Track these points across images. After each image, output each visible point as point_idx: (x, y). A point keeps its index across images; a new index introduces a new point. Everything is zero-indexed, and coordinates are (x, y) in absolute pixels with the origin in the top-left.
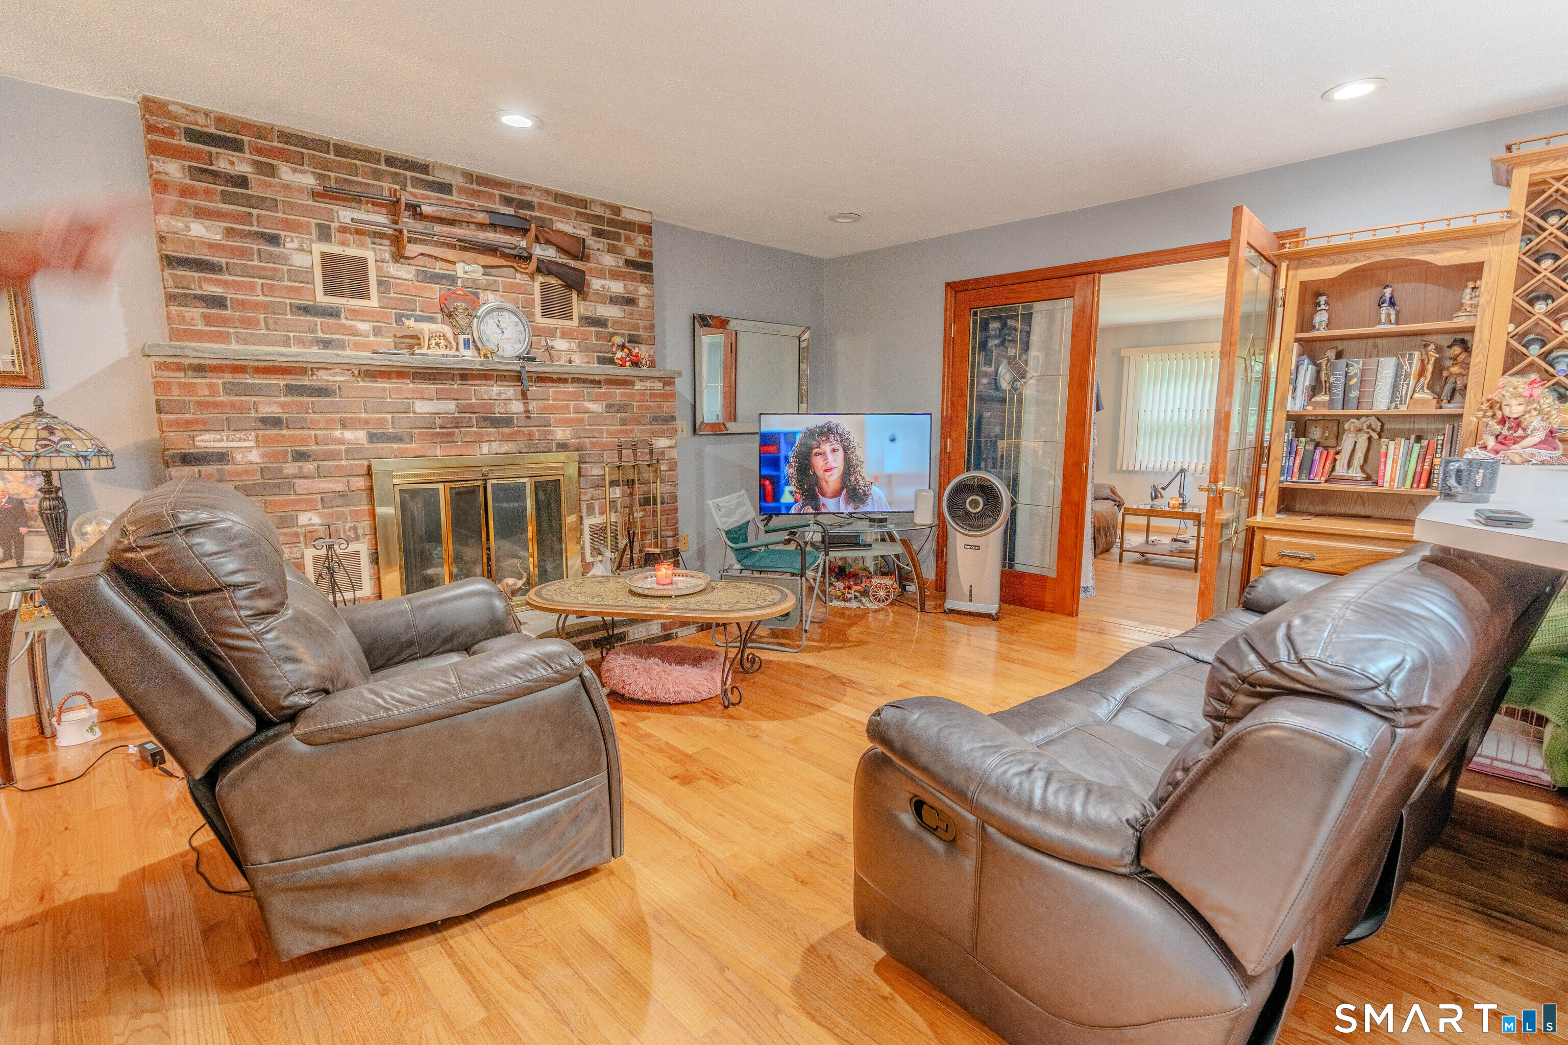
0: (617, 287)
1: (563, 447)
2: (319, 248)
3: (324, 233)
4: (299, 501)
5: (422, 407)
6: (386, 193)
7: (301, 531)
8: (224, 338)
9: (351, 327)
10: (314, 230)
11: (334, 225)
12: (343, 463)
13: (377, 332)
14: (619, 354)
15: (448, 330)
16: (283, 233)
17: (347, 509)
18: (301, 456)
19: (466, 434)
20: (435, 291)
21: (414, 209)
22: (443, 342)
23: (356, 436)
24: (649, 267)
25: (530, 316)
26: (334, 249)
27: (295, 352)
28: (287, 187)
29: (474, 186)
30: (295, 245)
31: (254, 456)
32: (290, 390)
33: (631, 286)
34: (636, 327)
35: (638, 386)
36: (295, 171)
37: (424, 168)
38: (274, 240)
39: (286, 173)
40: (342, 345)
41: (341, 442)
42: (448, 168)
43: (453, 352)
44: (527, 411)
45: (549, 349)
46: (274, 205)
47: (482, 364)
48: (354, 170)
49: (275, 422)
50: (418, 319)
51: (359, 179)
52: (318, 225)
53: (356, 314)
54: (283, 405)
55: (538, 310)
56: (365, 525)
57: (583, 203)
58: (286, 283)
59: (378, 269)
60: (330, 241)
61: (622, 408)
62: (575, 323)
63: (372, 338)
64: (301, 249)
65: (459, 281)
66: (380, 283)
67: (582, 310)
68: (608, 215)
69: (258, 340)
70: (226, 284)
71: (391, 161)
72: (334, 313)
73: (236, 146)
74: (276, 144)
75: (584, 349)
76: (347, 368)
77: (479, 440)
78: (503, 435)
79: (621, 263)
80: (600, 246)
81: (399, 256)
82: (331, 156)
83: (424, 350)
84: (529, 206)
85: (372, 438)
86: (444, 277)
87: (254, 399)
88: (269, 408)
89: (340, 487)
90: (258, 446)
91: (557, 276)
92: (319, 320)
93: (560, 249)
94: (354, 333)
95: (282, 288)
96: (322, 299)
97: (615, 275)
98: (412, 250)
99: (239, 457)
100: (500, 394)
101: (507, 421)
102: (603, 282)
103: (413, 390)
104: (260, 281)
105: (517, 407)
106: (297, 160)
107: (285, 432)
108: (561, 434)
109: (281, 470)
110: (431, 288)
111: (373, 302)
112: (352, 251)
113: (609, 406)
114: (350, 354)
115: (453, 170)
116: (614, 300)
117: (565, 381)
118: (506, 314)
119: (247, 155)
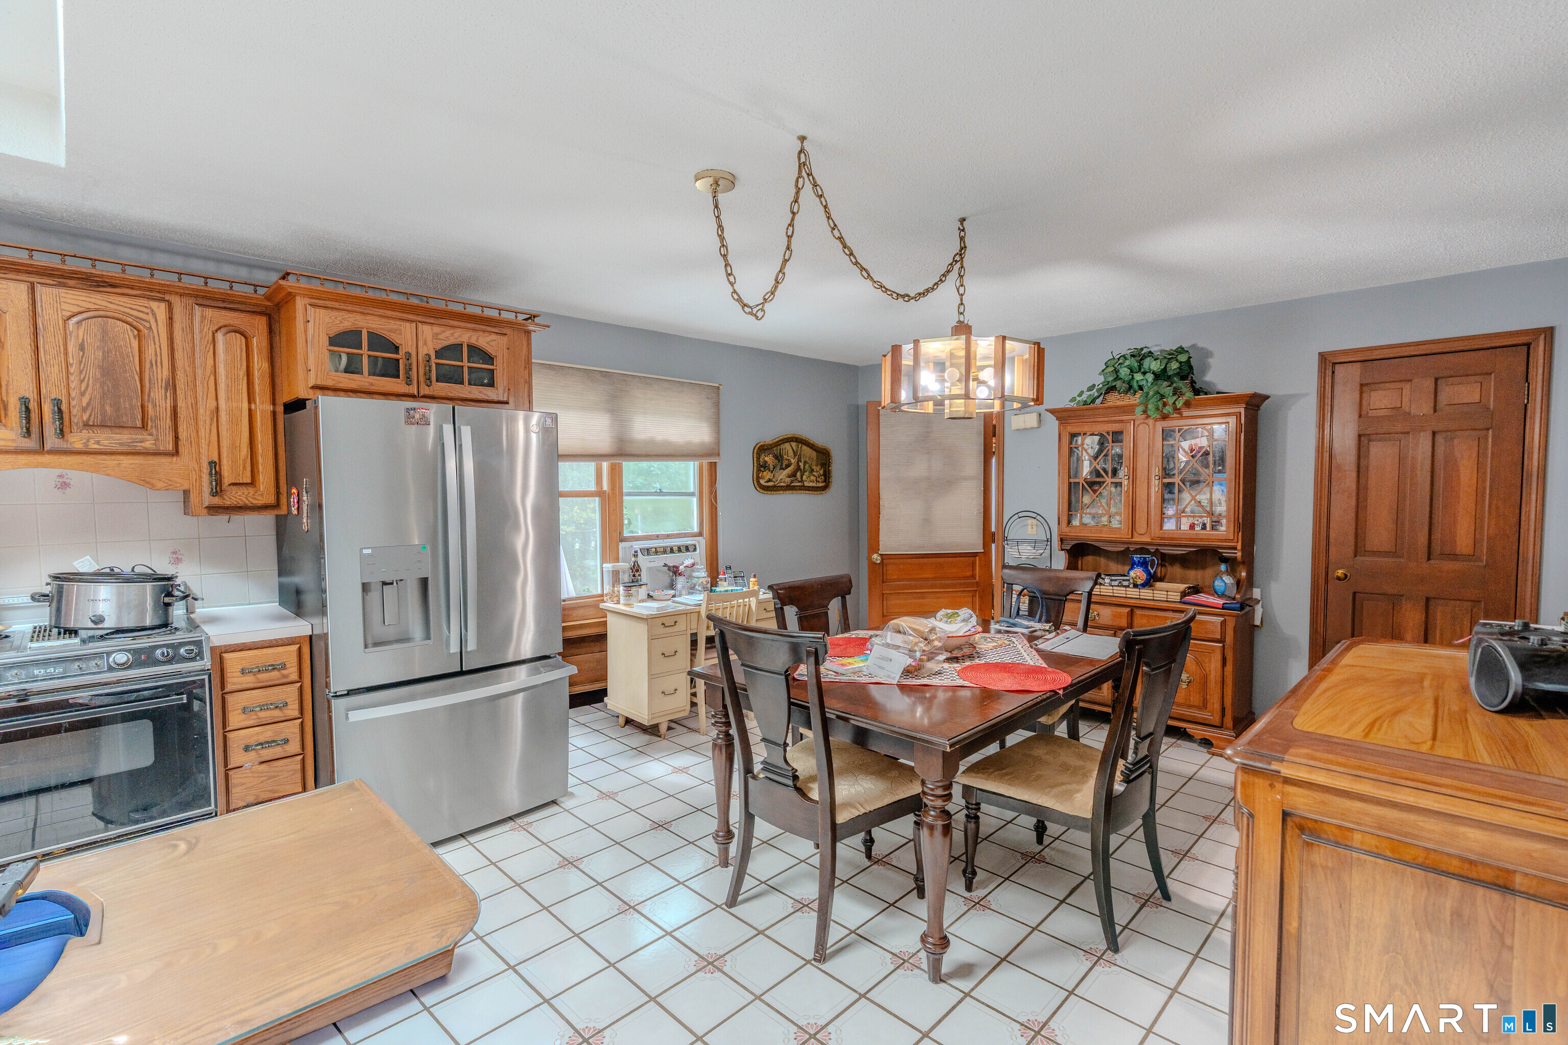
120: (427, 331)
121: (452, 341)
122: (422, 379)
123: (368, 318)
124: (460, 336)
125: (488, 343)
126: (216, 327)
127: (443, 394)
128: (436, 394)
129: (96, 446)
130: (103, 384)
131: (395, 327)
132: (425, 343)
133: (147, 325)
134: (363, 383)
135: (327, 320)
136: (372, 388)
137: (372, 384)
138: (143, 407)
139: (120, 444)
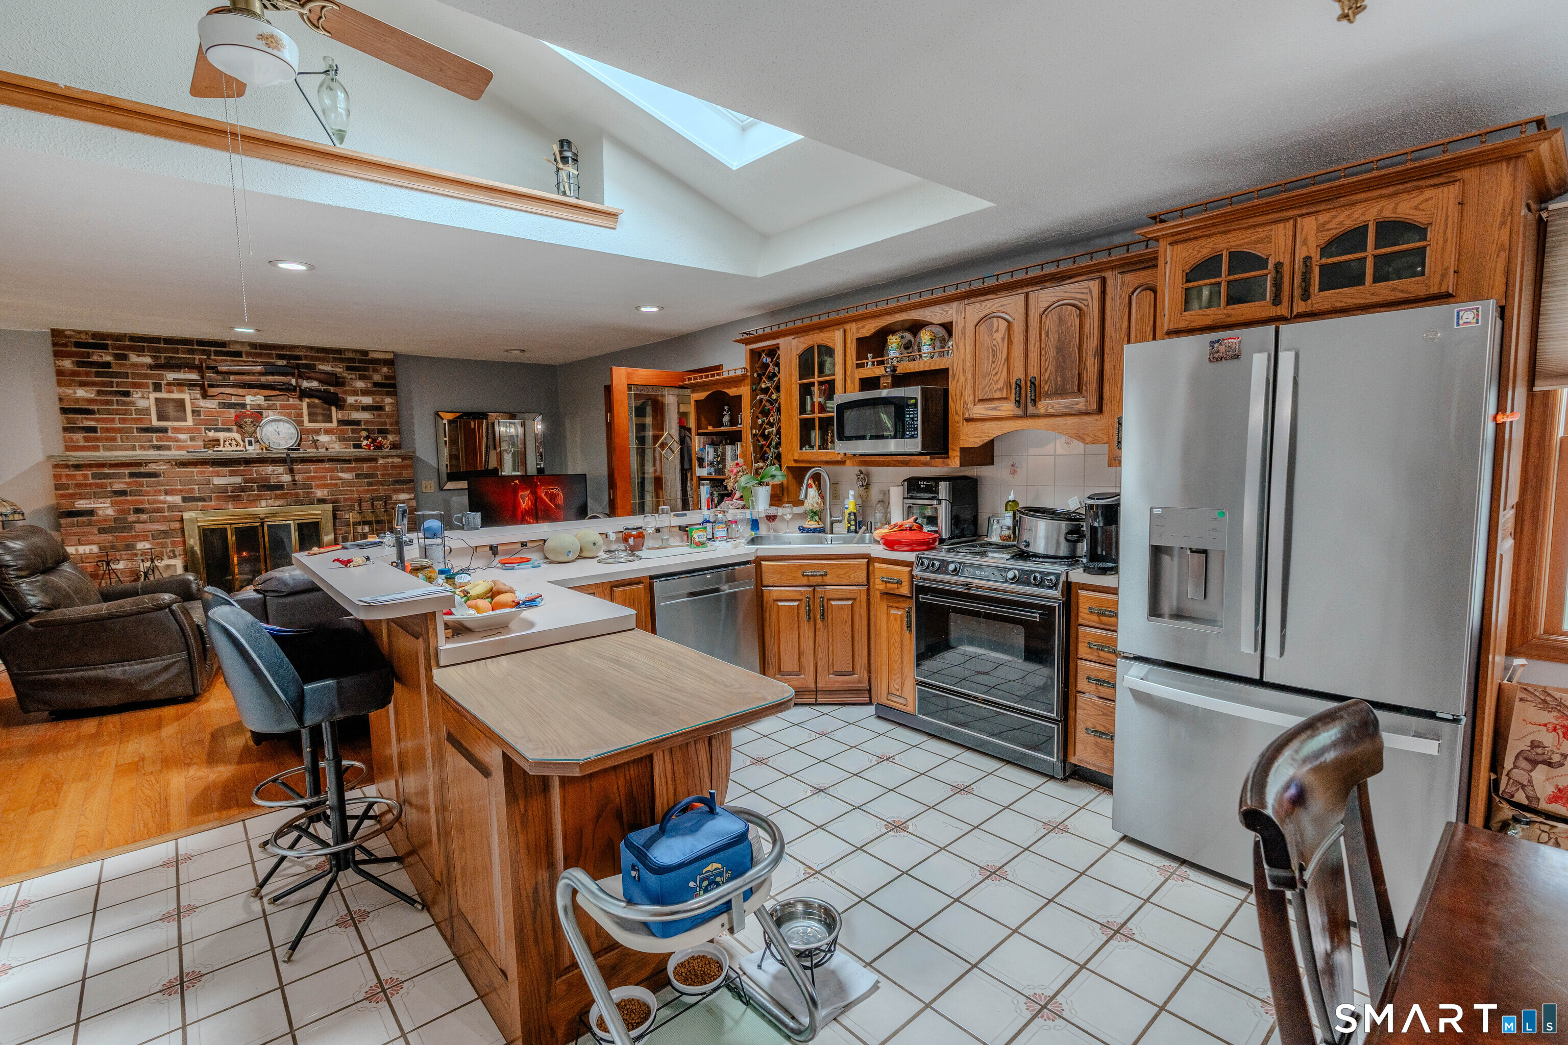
0: (367, 400)
1: (322, 501)
2: (153, 396)
3: (157, 388)
4: (137, 536)
5: (217, 481)
6: (197, 362)
7: (139, 552)
8: (96, 448)
9: (175, 438)
10: (151, 386)
11: (163, 383)
12: (166, 514)
13: (192, 439)
14: (365, 443)
15: (238, 436)
16: (131, 390)
17: (168, 541)
18: (138, 511)
19: (249, 495)
20: (232, 413)
21: (214, 369)
22: (234, 443)
23: (177, 499)
24: (394, 386)
25: (300, 423)
26: (163, 395)
27: (139, 454)
28: (135, 365)
29: (258, 351)
30: (140, 395)
31: (110, 512)
32: (132, 475)
33: (378, 398)
34: (385, 424)
35: (381, 461)
36: (138, 356)
37: (223, 344)
38: (127, 394)
39: (134, 358)
40: (168, 448)
41: (164, 502)
42: (238, 342)
43: (241, 448)
44: (294, 480)
45: (315, 442)
46: (126, 375)
47: (258, 454)
48: (177, 351)
49: (123, 493)
50: (217, 430)
51: (180, 355)
52: (153, 383)
53: (177, 430)
54: (128, 483)
55: (306, 418)
56: (179, 550)
57: (339, 351)
58: (134, 416)
59: (192, 403)
60: (161, 391)
61: (367, 476)
62: (334, 424)
63: (189, 443)
64: (143, 397)
65: (248, 407)
66: (193, 412)
67: (340, 417)
68: (358, 356)
69: (116, 448)
70: (97, 420)
71: (201, 343)
72: (164, 430)
73: (104, 347)
74: (127, 343)
75: (342, 439)
76: (168, 461)
77: (259, 498)
78: (276, 495)
79: (369, 385)
80: (353, 377)
81: (205, 396)
82: (162, 345)
83: (221, 448)
84: (298, 358)
85: (184, 499)
86: (238, 404)
87: (110, 481)
88: (119, 486)
89: (163, 528)
90: (112, 506)
91: (319, 398)
92: (154, 435)
93: (320, 381)
94: (177, 440)
95: (132, 419)
96: (155, 423)
97: (365, 393)
98: (212, 391)
99: (100, 512)
100: (273, 471)
101: (280, 487)
102: (356, 398)
103: (212, 472)
104: (118, 417)
105: (287, 478)
106: (140, 351)
107: (129, 498)
108: (320, 493)
109: (126, 518)
110: (229, 413)
111: (190, 422)
112: (176, 395)
113: (358, 476)
114: (175, 454)
115: (242, 343)
116: (365, 408)
117: (322, 461)
118: (281, 423)
119: (110, 351)
120: (1309, 225)
121: (1349, 224)
122: (1297, 292)
123: (1230, 236)
124: (1363, 214)
125: (1416, 208)
126: (1130, 290)
127: (1326, 307)
128: (1316, 308)
129: (1052, 411)
130: (1057, 360)
131: (1264, 234)
132: (1305, 242)
133: (1086, 303)
134: (1216, 317)
135: (1185, 254)
136: (1229, 319)
137: (1228, 316)
138: (1079, 375)
139: (1066, 407)
